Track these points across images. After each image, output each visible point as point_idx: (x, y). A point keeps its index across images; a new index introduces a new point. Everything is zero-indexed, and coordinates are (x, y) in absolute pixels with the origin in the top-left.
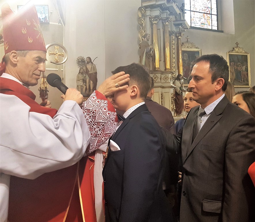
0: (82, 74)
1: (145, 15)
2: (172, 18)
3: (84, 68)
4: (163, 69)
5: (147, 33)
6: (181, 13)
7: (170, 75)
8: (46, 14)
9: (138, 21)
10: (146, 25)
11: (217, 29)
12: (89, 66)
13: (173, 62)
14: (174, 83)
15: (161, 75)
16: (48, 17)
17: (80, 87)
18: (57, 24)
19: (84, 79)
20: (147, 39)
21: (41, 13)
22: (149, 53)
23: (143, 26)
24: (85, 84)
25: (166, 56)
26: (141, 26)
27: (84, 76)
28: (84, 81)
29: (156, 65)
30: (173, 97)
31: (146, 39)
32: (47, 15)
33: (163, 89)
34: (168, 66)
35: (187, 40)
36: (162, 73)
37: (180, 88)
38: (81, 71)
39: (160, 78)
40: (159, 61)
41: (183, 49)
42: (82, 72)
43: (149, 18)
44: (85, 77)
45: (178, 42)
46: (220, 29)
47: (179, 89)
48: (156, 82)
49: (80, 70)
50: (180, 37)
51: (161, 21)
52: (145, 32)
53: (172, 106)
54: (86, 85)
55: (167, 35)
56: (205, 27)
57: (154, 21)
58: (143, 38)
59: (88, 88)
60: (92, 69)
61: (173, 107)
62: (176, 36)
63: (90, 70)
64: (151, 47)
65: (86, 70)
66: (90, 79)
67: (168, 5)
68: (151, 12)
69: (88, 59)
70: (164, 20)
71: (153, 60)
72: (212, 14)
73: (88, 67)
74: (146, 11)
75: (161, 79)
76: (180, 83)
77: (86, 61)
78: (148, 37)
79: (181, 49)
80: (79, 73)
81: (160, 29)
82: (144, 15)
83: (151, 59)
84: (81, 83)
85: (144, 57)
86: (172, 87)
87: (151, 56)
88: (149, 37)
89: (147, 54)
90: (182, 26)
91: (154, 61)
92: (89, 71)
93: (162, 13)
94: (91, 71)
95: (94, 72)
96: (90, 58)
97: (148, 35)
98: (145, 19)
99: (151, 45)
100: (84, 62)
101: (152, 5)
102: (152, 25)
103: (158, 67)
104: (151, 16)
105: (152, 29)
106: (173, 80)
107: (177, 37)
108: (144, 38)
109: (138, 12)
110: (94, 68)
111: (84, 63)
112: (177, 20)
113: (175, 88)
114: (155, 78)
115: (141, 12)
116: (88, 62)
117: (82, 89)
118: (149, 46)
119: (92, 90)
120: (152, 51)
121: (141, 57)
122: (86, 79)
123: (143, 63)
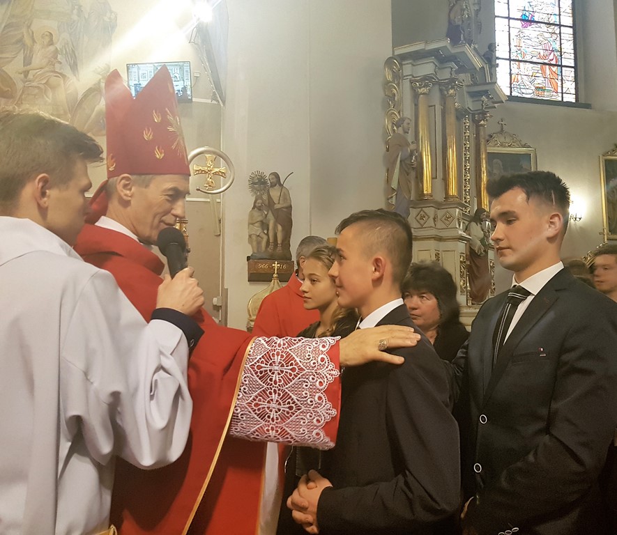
0: (260, 210)
1: (401, 75)
2: (465, 78)
3: (265, 197)
4: (440, 197)
5: (405, 116)
6: (487, 67)
7: (457, 210)
8: (185, 80)
9: (384, 89)
10: (401, 99)
11: (574, 101)
12: (275, 193)
13: (465, 180)
14: (466, 229)
15: (435, 212)
16: (189, 87)
17: (254, 237)
18: (209, 101)
19: (264, 221)
20: (404, 130)
23: (394, 100)
24: (266, 232)
25: (449, 168)
26: (390, 101)
27: (264, 215)
28: (264, 225)
29: (425, 189)
30: (465, 262)
31: (400, 131)
32: (188, 83)
33: (441, 243)
34: (453, 191)
35: (499, 129)
36: (439, 206)
37: (482, 241)
38: (257, 205)
39: (434, 219)
40: (433, 178)
41: (491, 150)
42: (260, 207)
43: (410, 81)
45: (479, 134)
46: (582, 101)
47: (479, 243)
48: (424, 226)
49: (255, 202)
50: (482, 122)
51: (437, 87)
52: (399, 112)
53: (462, 284)
54: (267, 234)
55: (451, 119)
56: (546, 96)
57: (420, 88)
58: (395, 128)
59: (271, 240)
60: (281, 199)
61: (464, 284)
62: (474, 121)
63: (276, 201)
64: (413, 147)
66: (277, 220)
67: (454, 51)
68: (414, 68)
69: (273, 176)
70: (444, 86)
71: (417, 177)
72: (563, 64)
73: (271, 194)
74: (404, 66)
75: (435, 221)
76: (483, 230)
77: (269, 182)
78: (405, 124)
79: (486, 150)
80: (253, 208)
81: (434, 106)
83: (413, 174)
84: (257, 230)
85: (397, 171)
86: (461, 238)
87: (413, 168)
89: (403, 163)
90: (488, 97)
91: (419, 178)
92: (275, 204)
93: (439, 69)
94: (279, 203)
95: (285, 205)
96: (276, 176)
97: (407, 121)
98: (401, 84)
99: (413, 143)
100: (265, 183)
101: (416, 52)
102: (416, 96)
103: (429, 192)
104: (415, 76)
105: (416, 105)
106: (465, 221)
107: (476, 123)
108: (397, 128)
109: (385, 68)
110: (286, 196)
111: (265, 187)
112: (475, 84)
113: (468, 240)
114: (422, 218)
115: (391, 69)
116: (273, 184)
117: (259, 243)
118: (408, 144)
119: (282, 244)
120: (416, 157)
121: (389, 171)
122: (269, 221)
123: (394, 185)
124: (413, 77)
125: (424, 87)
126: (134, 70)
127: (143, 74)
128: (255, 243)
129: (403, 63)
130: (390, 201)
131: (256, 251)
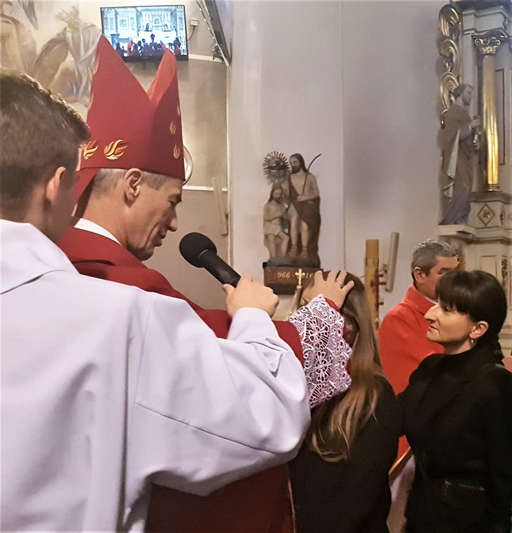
0: (279, 202)
1: (460, 29)
3: (285, 186)
5: (465, 82)
8: (178, 30)
9: (439, 46)
10: (461, 59)
12: (298, 181)
15: (503, 208)
16: (184, 39)
17: (271, 238)
18: (210, 58)
19: (285, 217)
20: (464, 100)
21: (167, 30)
22: (469, 143)
23: (452, 61)
24: (287, 231)
26: (446, 61)
27: (284, 210)
28: (285, 222)
29: (490, 178)
31: (460, 102)
32: (182, 34)
36: (506, 200)
38: (275, 196)
39: (501, 216)
40: (499, 164)
42: (279, 198)
43: (472, 36)
44: (287, 210)
48: (488, 225)
49: (272, 192)
51: (506, 46)
52: (458, 78)
54: (289, 234)
57: (485, 47)
58: (453, 98)
59: (294, 242)
60: (306, 188)
64: (475, 123)
65: (288, 191)
66: (301, 216)
68: (477, 20)
69: (296, 159)
71: (480, 163)
73: (293, 181)
74: (464, 18)
75: (502, 219)
77: (290, 166)
78: (466, 93)
80: (270, 200)
81: (503, 70)
82: (456, 30)
83: (475, 159)
84: (276, 228)
85: (455, 154)
87: (476, 151)
88: (470, 93)
89: (462, 143)
91: (483, 164)
92: (298, 195)
93: (510, 22)
94: (303, 194)
95: (312, 197)
96: (300, 158)
97: (467, 89)
98: (460, 41)
99: (475, 118)
100: (285, 167)
102: (479, 57)
103: (496, 181)
104: (478, 30)
105: (480, 69)
108: (456, 98)
109: (440, 20)
110: (312, 186)
111: (285, 173)
114: (485, 215)
115: (448, 20)
116: (296, 170)
117: (278, 246)
118: (469, 120)
119: (307, 247)
120: (479, 137)
121: (446, 155)
122: (291, 217)
123: (452, 172)
124: (476, 32)
125: (490, 45)
126: (110, 15)
127: (123, 21)
128: (273, 246)
129: (464, 13)
130: (446, 193)
131: (274, 256)
